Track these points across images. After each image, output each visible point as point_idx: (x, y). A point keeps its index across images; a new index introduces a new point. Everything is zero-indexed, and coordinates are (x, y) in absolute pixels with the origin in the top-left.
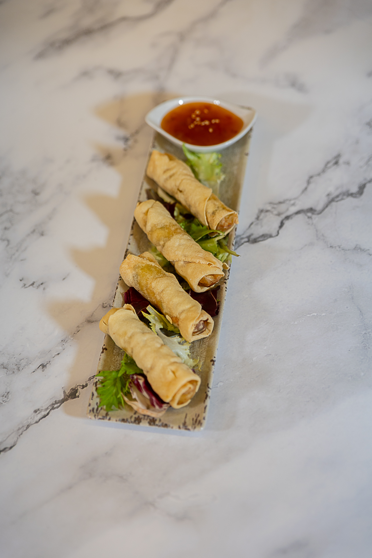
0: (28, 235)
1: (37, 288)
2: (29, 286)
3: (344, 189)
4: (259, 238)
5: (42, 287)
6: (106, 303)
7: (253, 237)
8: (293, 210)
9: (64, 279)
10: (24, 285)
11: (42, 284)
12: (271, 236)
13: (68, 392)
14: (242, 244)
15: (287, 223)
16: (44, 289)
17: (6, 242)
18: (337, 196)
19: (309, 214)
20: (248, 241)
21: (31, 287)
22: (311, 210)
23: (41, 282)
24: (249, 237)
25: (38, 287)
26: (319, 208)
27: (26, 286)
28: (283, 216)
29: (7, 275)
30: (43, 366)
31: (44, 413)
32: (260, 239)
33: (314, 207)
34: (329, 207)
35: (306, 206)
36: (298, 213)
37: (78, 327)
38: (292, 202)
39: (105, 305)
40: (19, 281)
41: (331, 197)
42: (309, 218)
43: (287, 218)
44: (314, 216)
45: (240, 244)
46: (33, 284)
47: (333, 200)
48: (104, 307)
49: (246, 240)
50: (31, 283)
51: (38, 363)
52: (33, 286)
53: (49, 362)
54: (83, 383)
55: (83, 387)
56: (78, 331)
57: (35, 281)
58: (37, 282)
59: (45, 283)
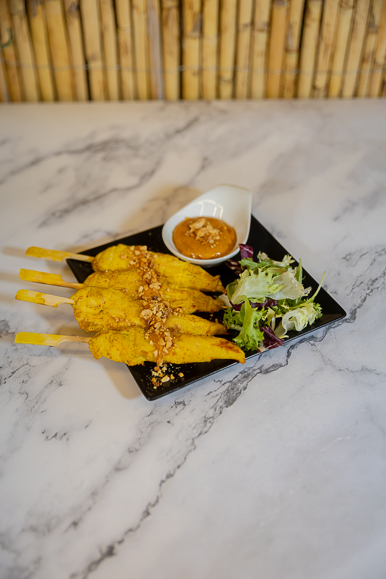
0: (46, 387)
1: (61, 440)
2: (52, 438)
4: (270, 368)
5: (65, 438)
6: (132, 448)
7: (264, 368)
9: (86, 427)
10: (47, 437)
11: (65, 434)
12: (281, 366)
13: (105, 549)
14: (256, 375)
15: (293, 352)
16: (67, 439)
17: (25, 396)
19: (312, 342)
20: (261, 372)
21: (54, 439)
22: (312, 337)
23: (64, 433)
24: (260, 368)
25: (61, 438)
26: (320, 335)
27: (49, 438)
28: (288, 346)
29: (28, 429)
30: (75, 524)
32: (271, 369)
33: (314, 335)
34: (328, 334)
36: (301, 340)
37: (107, 477)
39: (131, 450)
40: (42, 433)
42: (313, 345)
43: (293, 347)
44: (316, 343)
45: (254, 375)
46: (56, 435)
47: (330, 327)
48: (130, 452)
49: (259, 371)
50: (54, 434)
51: (69, 521)
52: (56, 438)
53: (81, 519)
54: (119, 538)
55: (120, 542)
56: (107, 481)
57: (57, 431)
58: (59, 432)
59: (68, 433)
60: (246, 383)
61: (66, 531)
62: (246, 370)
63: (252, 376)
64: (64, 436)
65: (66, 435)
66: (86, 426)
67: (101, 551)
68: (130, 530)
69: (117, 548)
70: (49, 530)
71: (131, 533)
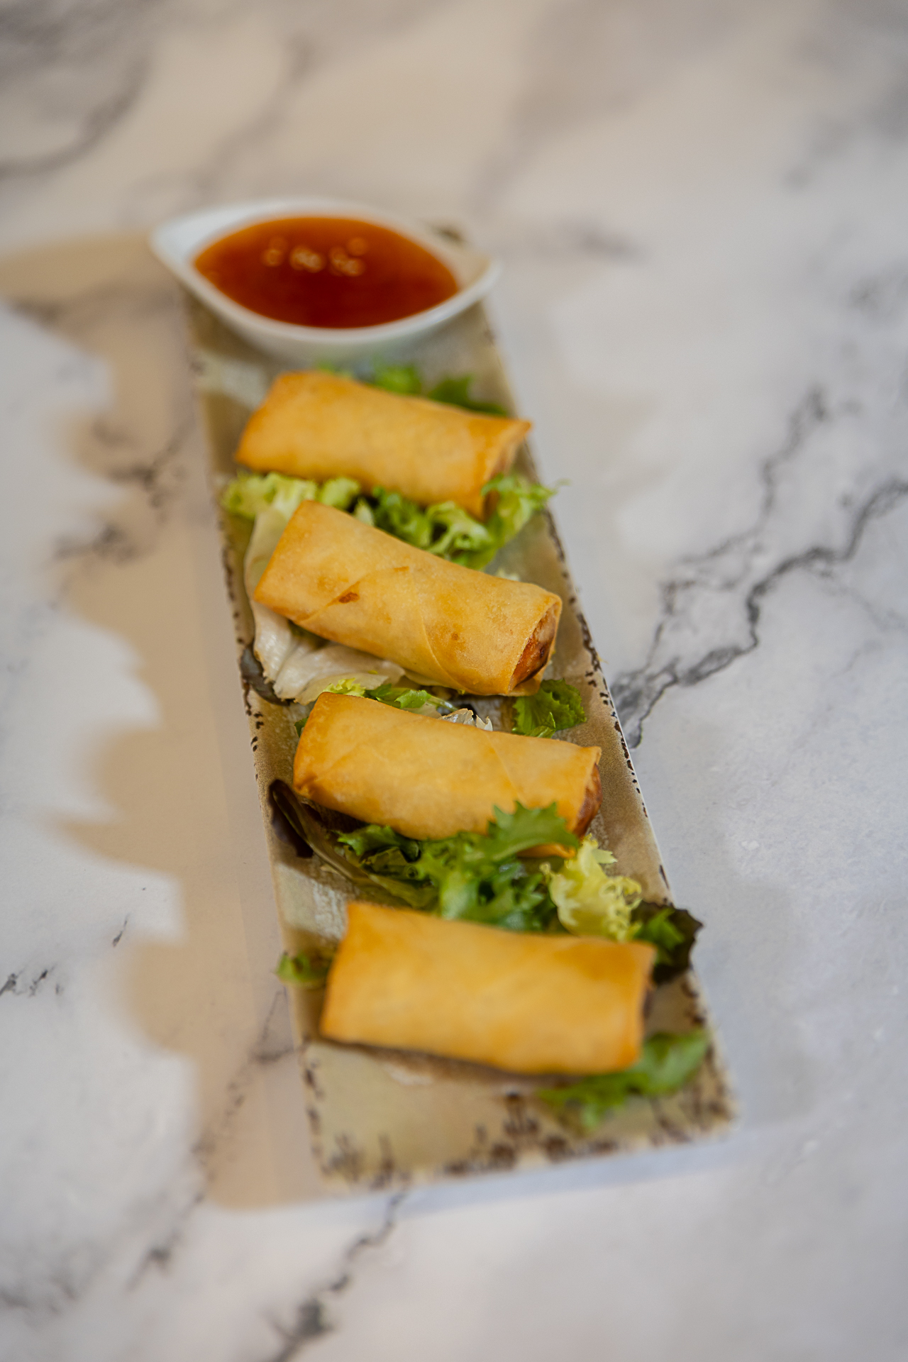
1: (33, 994)
4: (702, 664)
5: (48, 985)
7: (682, 668)
8: (763, 565)
9: (117, 940)
11: (44, 975)
12: (737, 652)
13: (290, 1319)
14: (661, 693)
15: (767, 605)
16: (58, 990)
18: (873, 500)
19: (820, 565)
20: (675, 681)
21: (8, 993)
22: (817, 553)
23: (40, 972)
24: (670, 669)
25: (34, 987)
26: (838, 539)
28: (745, 588)
30: (160, 1256)
32: (706, 668)
33: (822, 544)
35: (799, 542)
36: (784, 567)
37: (233, 1086)
38: (750, 543)
41: (857, 506)
42: (825, 574)
43: (760, 589)
44: (836, 569)
45: (654, 695)
46: (11, 983)
47: (866, 513)
49: (666, 678)
50: (5, 980)
51: (135, 1250)
52: (14, 991)
53: (176, 1237)
54: (333, 1275)
55: (340, 1285)
56: (239, 1102)
57: (15, 971)
58: (21, 972)
59: (53, 969)
60: (636, 724)
61: (133, 1284)
62: (625, 681)
63: (648, 697)
64: (43, 980)
65: (48, 975)
66: (115, 937)
67: (277, 1327)
68: (364, 1242)
69: (334, 1307)
70: (70, 1293)
71: (369, 1252)
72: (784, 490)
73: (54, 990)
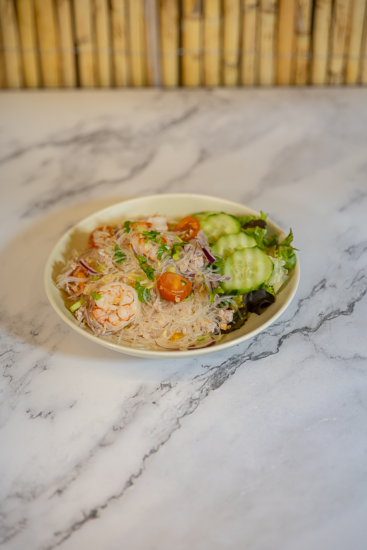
0: (31, 370)
1: (45, 418)
2: (37, 416)
3: (335, 309)
4: (259, 355)
5: (50, 416)
6: (116, 426)
7: (253, 355)
8: (289, 330)
9: (71, 407)
10: (31, 416)
11: (49, 413)
12: (271, 353)
13: (88, 513)
14: (245, 361)
15: (285, 341)
16: (52, 418)
17: (9, 378)
18: (329, 315)
19: (305, 332)
20: (250, 359)
21: (39, 417)
22: (306, 328)
23: (48, 413)
24: (250, 355)
25: (46, 416)
26: (314, 326)
27: (33, 417)
28: (280, 336)
29: (13, 408)
30: (59, 492)
31: (65, 535)
32: (260, 357)
33: (308, 327)
34: (323, 325)
35: (301, 326)
36: (294, 332)
37: (91, 451)
38: (287, 323)
39: (115, 428)
40: (26, 412)
41: (323, 316)
42: (305, 335)
43: (285, 337)
44: (309, 334)
45: (243, 362)
46: (40, 414)
47: (325, 319)
48: (115, 430)
49: (248, 358)
50: (39, 413)
51: (54, 489)
52: (40, 416)
53: (65, 488)
54: (103, 504)
55: (103, 507)
56: (92, 456)
57: (42, 411)
58: (44, 412)
59: (52, 412)
60: (235, 369)
61: (51, 497)
62: (235, 357)
63: (241, 362)
64: (49, 415)
65: (50, 414)
66: (71, 406)
67: (84, 514)
68: (114, 497)
69: (100, 511)
70: (34, 497)
71: (114, 500)
72: (303, 309)
73: (51, 418)
